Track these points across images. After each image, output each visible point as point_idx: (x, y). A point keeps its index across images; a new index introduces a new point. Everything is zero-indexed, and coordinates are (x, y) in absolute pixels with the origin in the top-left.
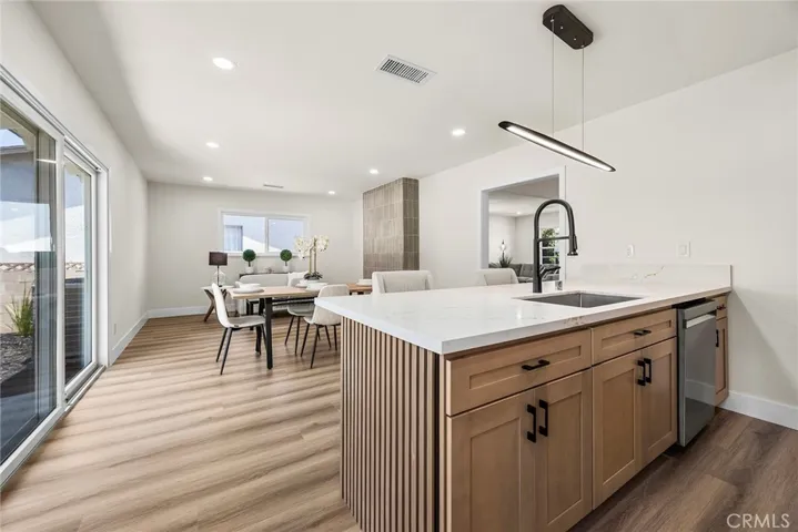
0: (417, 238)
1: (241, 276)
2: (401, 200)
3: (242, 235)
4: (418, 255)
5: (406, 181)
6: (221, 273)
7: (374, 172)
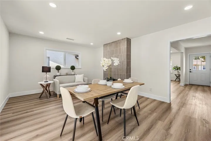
0: (130, 61)
1: (56, 76)
2: (126, 46)
3: (49, 60)
4: (130, 68)
5: (127, 38)
6: (48, 76)
7: (119, 33)
